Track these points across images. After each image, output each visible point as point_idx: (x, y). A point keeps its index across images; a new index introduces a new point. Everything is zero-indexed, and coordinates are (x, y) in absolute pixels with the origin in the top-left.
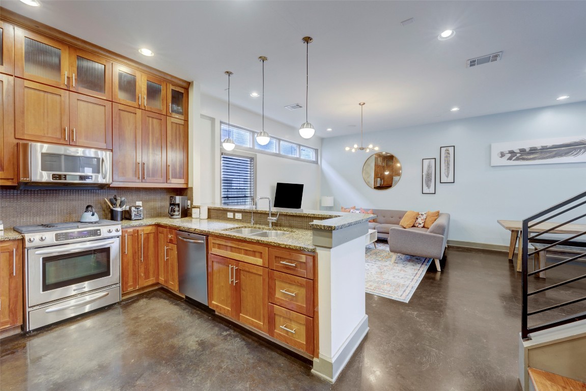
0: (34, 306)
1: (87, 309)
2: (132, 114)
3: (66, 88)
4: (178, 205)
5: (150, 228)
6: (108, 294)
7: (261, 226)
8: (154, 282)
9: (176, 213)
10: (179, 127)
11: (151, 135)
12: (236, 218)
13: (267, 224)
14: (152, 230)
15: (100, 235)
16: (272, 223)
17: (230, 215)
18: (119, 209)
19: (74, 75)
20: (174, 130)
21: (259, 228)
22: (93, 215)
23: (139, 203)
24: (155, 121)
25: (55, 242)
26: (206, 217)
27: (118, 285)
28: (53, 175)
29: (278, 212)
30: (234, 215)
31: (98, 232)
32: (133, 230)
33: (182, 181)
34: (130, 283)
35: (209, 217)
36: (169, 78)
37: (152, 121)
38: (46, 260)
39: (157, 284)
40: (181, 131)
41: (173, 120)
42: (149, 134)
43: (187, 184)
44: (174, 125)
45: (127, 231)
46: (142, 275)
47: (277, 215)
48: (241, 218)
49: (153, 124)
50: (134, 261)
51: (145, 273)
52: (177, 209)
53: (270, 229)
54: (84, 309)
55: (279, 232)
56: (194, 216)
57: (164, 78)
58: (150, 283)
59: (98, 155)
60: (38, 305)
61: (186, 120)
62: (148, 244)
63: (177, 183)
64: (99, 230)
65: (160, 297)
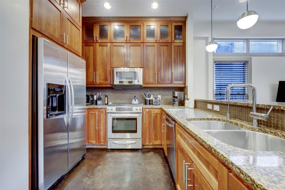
0: (110, 138)
1: (129, 147)
2: (152, 47)
3: (126, 42)
4: (177, 97)
5: (158, 110)
6: (136, 143)
7: (239, 122)
8: (160, 143)
9: (176, 103)
10: (179, 48)
11: (162, 56)
12: (214, 110)
13: (250, 121)
14: (158, 111)
15: (132, 111)
16: (258, 121)
17: (210, 106)
18: (148, 99)
19: (128, 35)
20: (176, 50)
21: (237, 124)
22: (135, 101)
23: (159, 96)
24: (165, 47)
25: (115, 112)
26: (193, 107)
27: (141, 139)
28: (119, 81)
29: (270, 106)
30: (213, 107)
31: (132, 109)
32: (149, 110)
33: (182, 82)
34: (147, 140)
35: (195, 107)
36: (173, 19)
37: (163, 48)
38: (114, 119)
39: (161, 145)
40: (181, 50)
41: (175, 44)
42: (161, 56)
43: (185, 84)
44: (176, 47)
45: (145, 110)
46: (153, 137)
47: (268, 110)
48: (218, 110)
49: (163, 50)
50: (149, 128)
51: (155, 136)
52: (176, 100)
53: (253, 130)
54: (128, 147)
55: (270, 136)
56: (186, 105)
57: (170, 20)
58: (158, 143)
59: (135, 70)
60: (111, 138)
61: (184, 43)
62: (157, 120)
63: (178, 84)
64: (132, 108)
65: (160, 155)
